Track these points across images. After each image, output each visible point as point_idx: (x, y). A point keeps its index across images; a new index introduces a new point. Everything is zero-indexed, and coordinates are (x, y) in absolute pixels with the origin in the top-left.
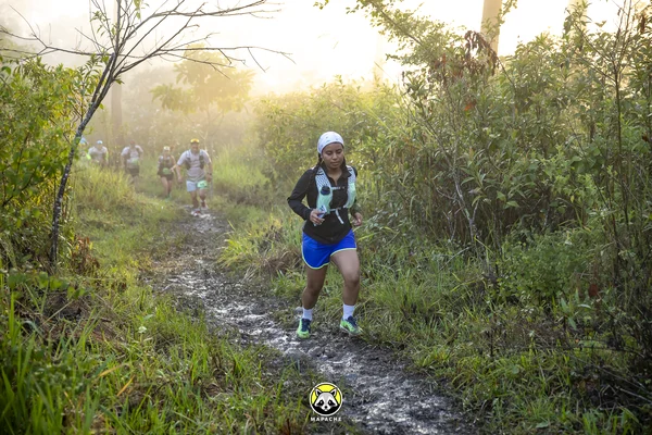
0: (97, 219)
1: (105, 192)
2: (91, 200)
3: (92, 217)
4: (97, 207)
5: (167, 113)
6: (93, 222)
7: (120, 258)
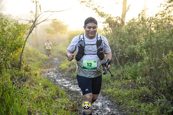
0: (31, 59)
1: (33, 53)
2: (30, 54)
4: (31, 56)
7: (36, 68)
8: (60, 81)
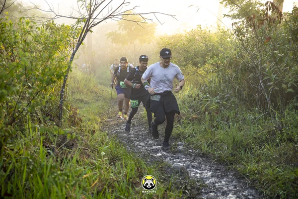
0: (80, 98)
1: (85, 85)
2: (78, 88)
3: (78, 97)
4: (81, 92)
5: (114, 45)
6: (79, 100)
7: (92, 117)
8: (142, 144)
